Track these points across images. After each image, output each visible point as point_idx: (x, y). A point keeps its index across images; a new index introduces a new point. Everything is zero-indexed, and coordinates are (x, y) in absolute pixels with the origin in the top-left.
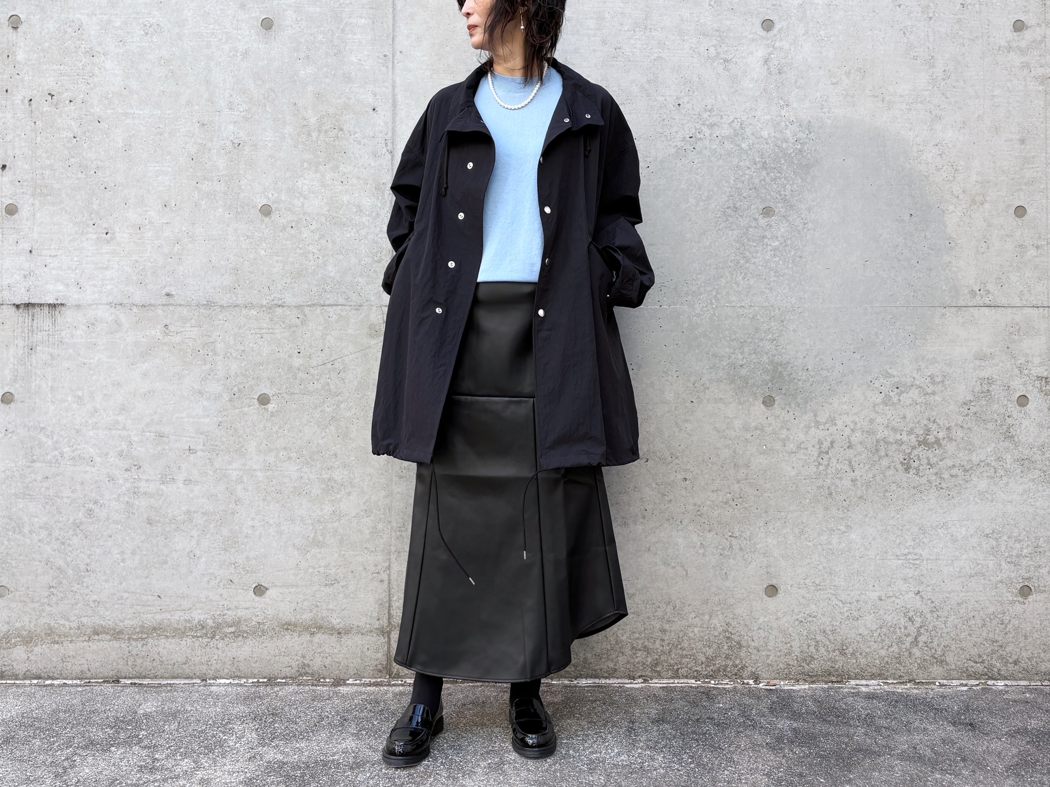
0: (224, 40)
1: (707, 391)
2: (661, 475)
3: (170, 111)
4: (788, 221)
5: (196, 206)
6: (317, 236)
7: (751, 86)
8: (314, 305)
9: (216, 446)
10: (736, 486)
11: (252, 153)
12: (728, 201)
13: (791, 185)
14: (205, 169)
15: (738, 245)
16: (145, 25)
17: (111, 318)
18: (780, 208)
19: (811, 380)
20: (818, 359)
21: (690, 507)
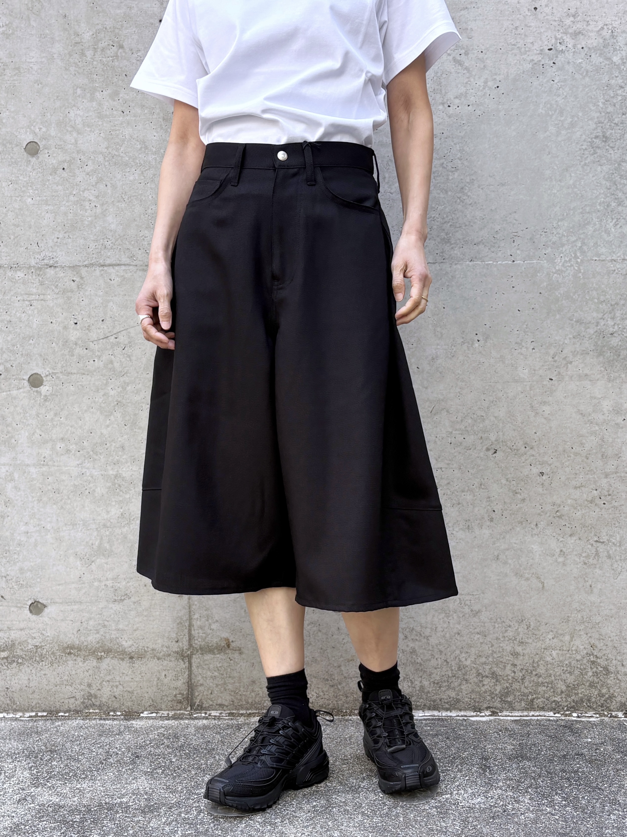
1: (569, 366)
2: (513, 469)
6: (93, 180)
8: (92, 265)
10: (605, 481)
11: (15, 78)
12: (596, 129)
15: (608, 184)
21: (548, 507)
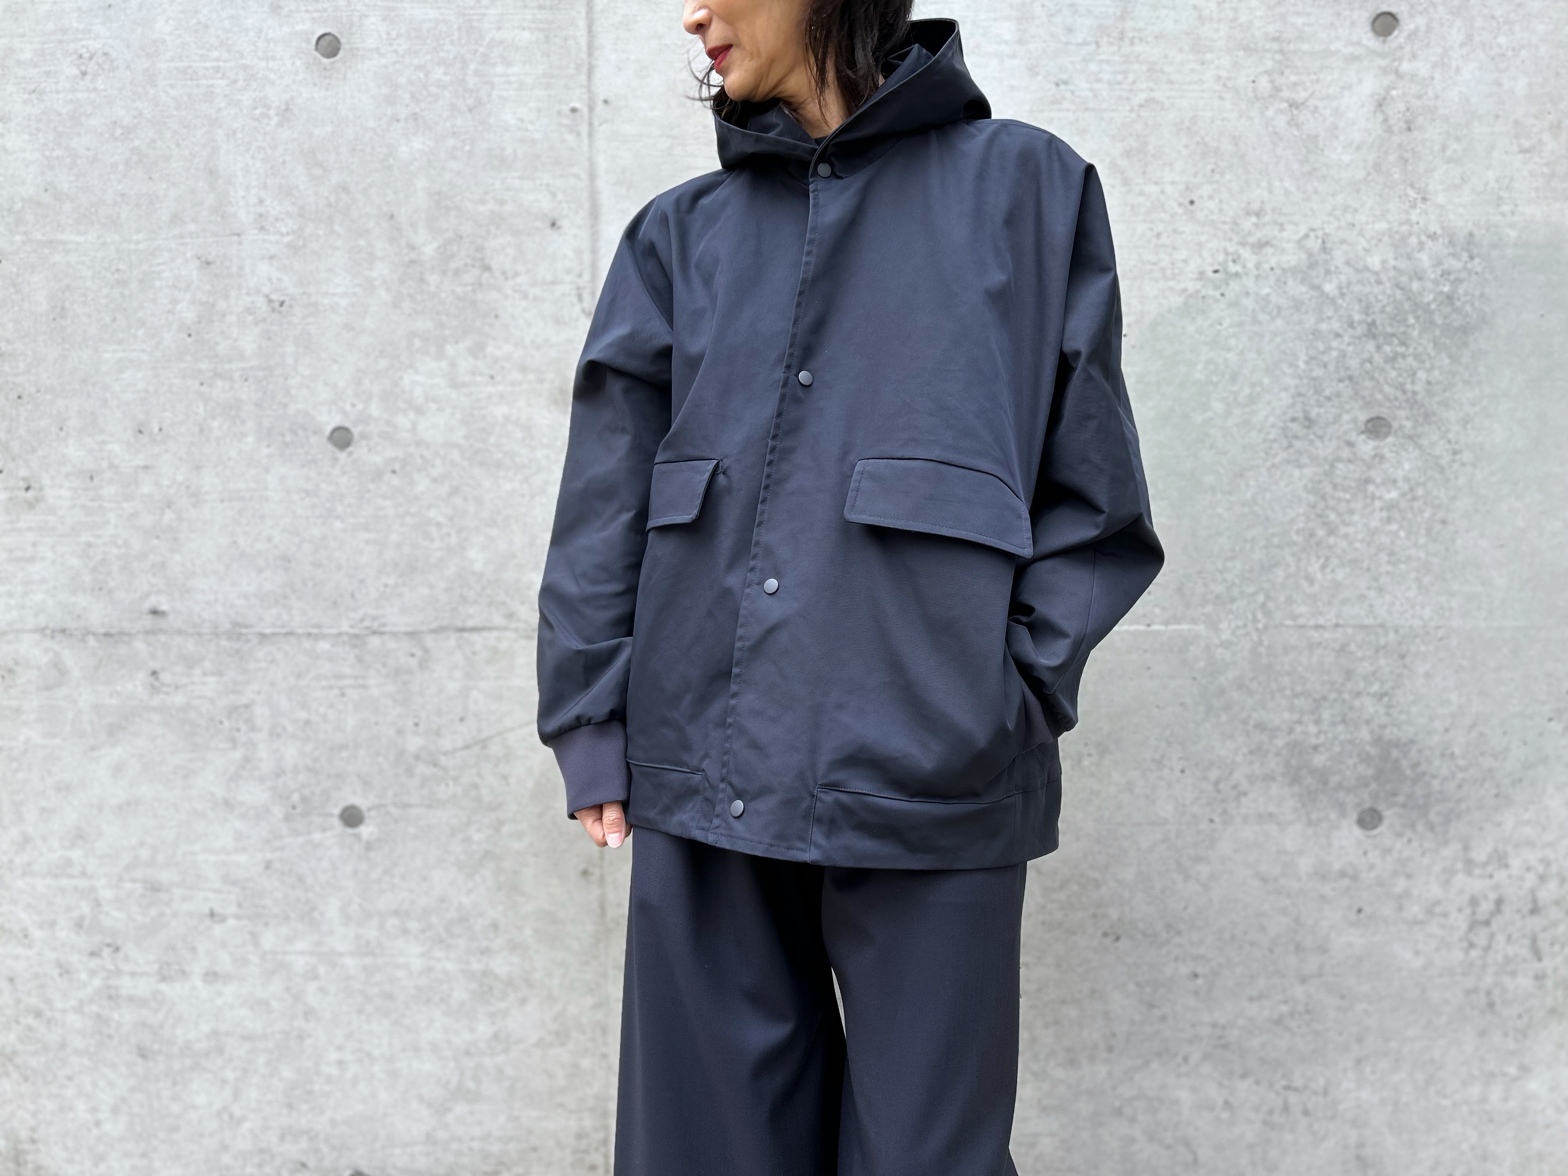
0: (241, 83)
1: (1243, 800)
2: (1146, 967)
3: (140, 236)
4: (1420, 447)
5: (201, 431)
7: (1346, 158)
8: (443, 629)
9: (264, 907)
10: (1300, 988)
11: (310, 320)
12: (1293, 405)
13: (1429, 370)
14: (216, 356)
15: (1312, 499)
16: (81, 56)
17: (45, 659)
18: (1403, 419)
19: (1459, 776)
20: (1474, 734)
21: (1205, 1031)
